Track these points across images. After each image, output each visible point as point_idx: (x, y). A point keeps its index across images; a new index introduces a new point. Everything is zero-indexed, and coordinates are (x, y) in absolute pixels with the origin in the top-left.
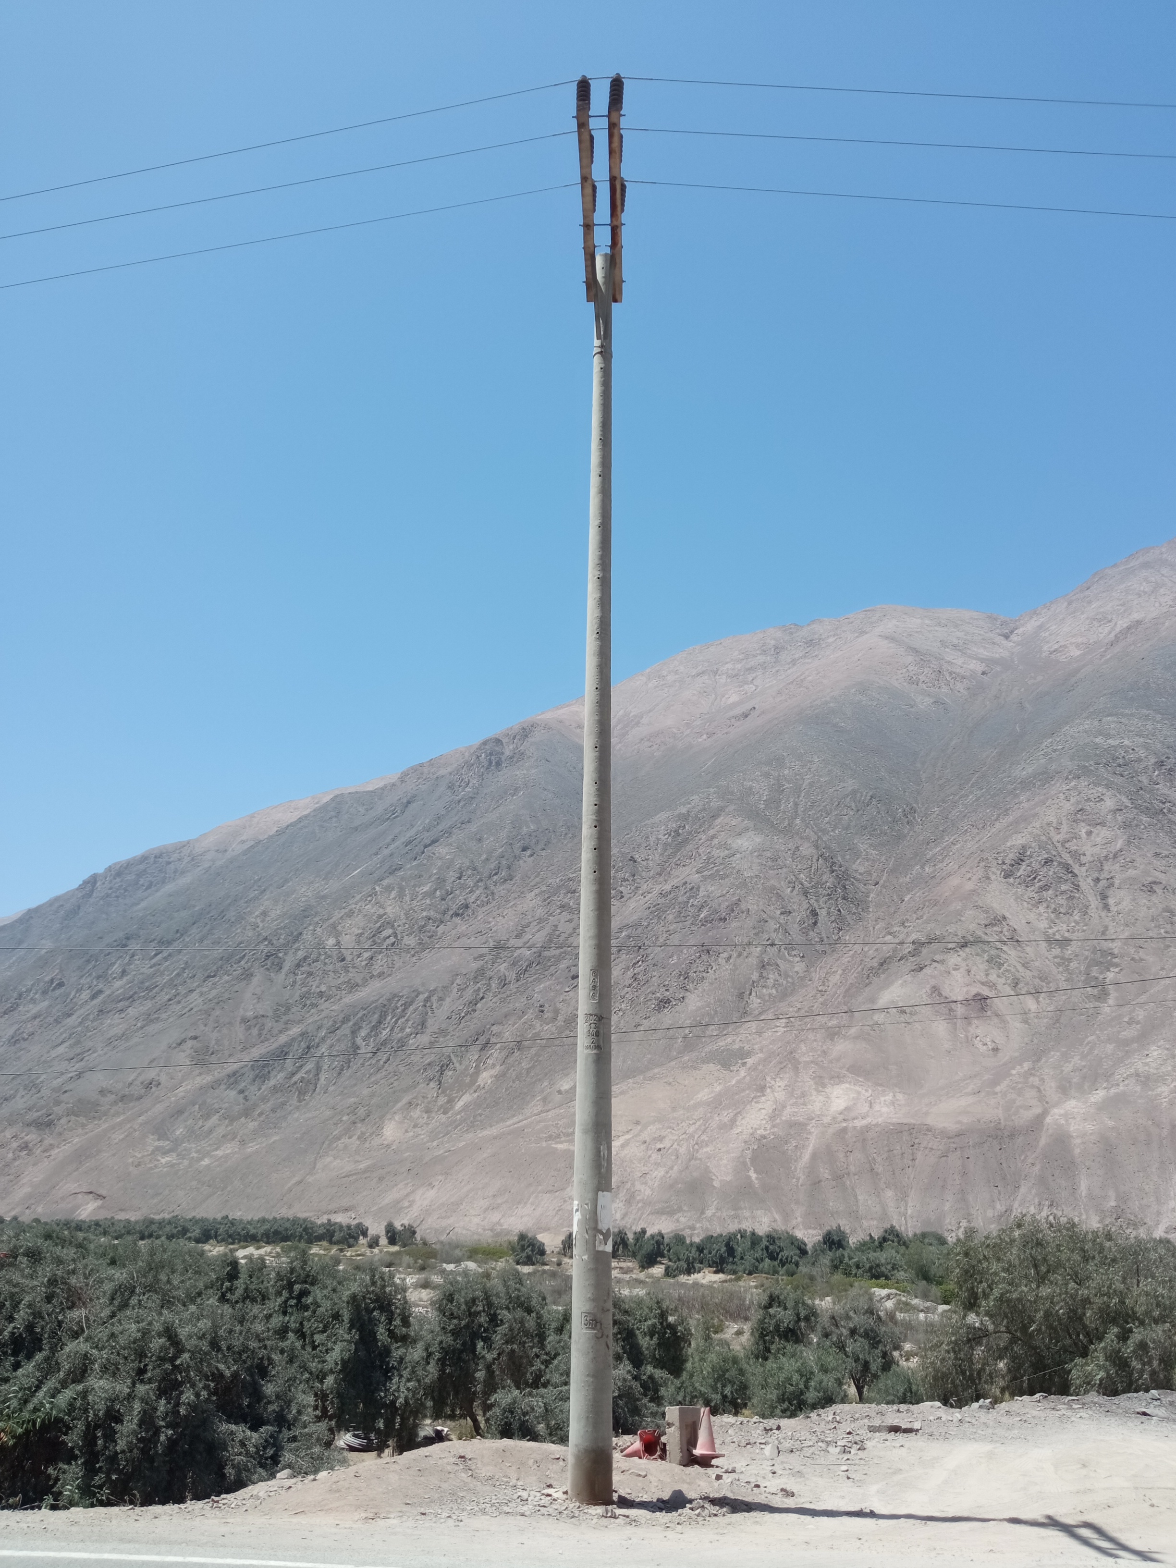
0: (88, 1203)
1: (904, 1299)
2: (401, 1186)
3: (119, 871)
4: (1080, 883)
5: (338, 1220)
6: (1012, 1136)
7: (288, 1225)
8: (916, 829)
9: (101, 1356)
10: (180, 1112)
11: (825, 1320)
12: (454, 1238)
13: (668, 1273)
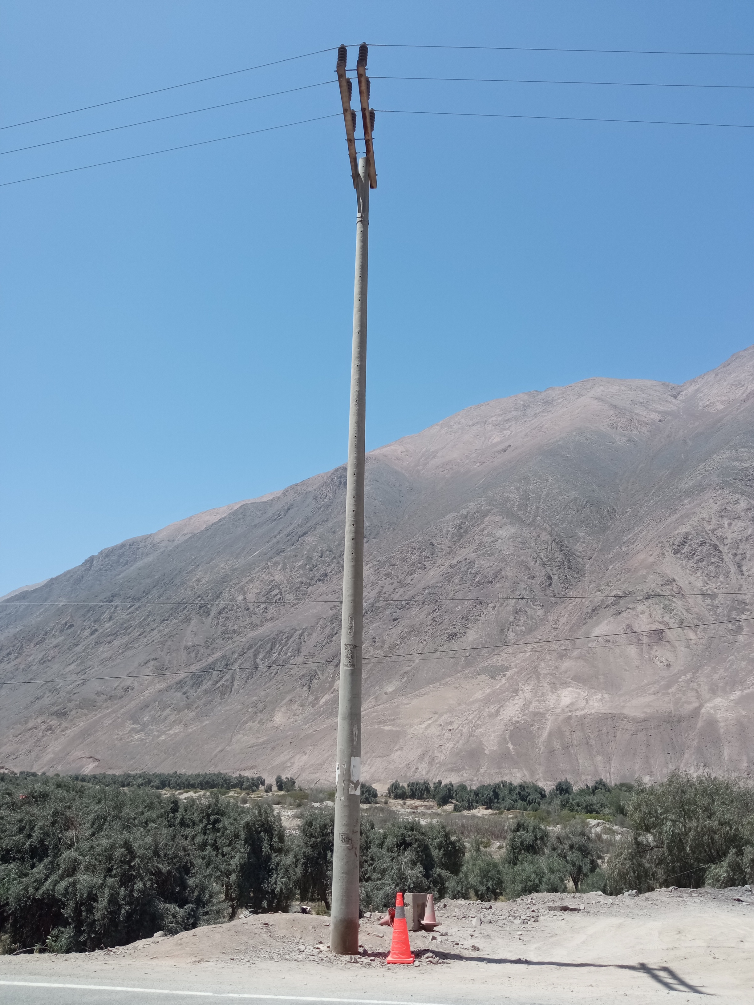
0: (89, 764)
1: (608, 826)
2: (285, 753)
3: (107, 554)
4: (724, 557)
5: (246, 775)
6: (679, 721)
7: (214, 778)
8: (616, 523)
9: (85, 860)
10: (147, 706)
11: (553, 839)
12: (319, 786)
13: (456, 809)
